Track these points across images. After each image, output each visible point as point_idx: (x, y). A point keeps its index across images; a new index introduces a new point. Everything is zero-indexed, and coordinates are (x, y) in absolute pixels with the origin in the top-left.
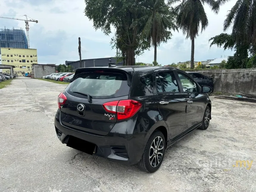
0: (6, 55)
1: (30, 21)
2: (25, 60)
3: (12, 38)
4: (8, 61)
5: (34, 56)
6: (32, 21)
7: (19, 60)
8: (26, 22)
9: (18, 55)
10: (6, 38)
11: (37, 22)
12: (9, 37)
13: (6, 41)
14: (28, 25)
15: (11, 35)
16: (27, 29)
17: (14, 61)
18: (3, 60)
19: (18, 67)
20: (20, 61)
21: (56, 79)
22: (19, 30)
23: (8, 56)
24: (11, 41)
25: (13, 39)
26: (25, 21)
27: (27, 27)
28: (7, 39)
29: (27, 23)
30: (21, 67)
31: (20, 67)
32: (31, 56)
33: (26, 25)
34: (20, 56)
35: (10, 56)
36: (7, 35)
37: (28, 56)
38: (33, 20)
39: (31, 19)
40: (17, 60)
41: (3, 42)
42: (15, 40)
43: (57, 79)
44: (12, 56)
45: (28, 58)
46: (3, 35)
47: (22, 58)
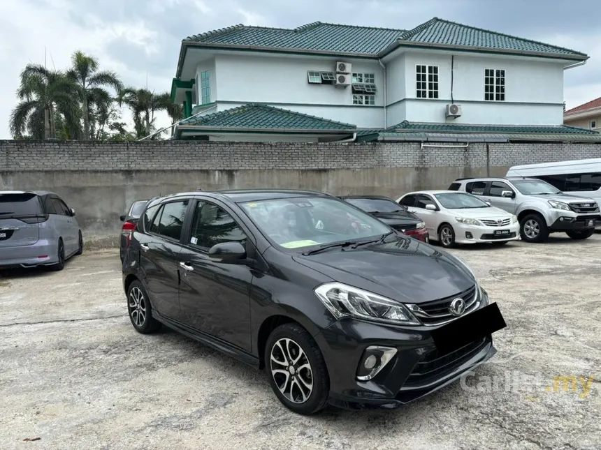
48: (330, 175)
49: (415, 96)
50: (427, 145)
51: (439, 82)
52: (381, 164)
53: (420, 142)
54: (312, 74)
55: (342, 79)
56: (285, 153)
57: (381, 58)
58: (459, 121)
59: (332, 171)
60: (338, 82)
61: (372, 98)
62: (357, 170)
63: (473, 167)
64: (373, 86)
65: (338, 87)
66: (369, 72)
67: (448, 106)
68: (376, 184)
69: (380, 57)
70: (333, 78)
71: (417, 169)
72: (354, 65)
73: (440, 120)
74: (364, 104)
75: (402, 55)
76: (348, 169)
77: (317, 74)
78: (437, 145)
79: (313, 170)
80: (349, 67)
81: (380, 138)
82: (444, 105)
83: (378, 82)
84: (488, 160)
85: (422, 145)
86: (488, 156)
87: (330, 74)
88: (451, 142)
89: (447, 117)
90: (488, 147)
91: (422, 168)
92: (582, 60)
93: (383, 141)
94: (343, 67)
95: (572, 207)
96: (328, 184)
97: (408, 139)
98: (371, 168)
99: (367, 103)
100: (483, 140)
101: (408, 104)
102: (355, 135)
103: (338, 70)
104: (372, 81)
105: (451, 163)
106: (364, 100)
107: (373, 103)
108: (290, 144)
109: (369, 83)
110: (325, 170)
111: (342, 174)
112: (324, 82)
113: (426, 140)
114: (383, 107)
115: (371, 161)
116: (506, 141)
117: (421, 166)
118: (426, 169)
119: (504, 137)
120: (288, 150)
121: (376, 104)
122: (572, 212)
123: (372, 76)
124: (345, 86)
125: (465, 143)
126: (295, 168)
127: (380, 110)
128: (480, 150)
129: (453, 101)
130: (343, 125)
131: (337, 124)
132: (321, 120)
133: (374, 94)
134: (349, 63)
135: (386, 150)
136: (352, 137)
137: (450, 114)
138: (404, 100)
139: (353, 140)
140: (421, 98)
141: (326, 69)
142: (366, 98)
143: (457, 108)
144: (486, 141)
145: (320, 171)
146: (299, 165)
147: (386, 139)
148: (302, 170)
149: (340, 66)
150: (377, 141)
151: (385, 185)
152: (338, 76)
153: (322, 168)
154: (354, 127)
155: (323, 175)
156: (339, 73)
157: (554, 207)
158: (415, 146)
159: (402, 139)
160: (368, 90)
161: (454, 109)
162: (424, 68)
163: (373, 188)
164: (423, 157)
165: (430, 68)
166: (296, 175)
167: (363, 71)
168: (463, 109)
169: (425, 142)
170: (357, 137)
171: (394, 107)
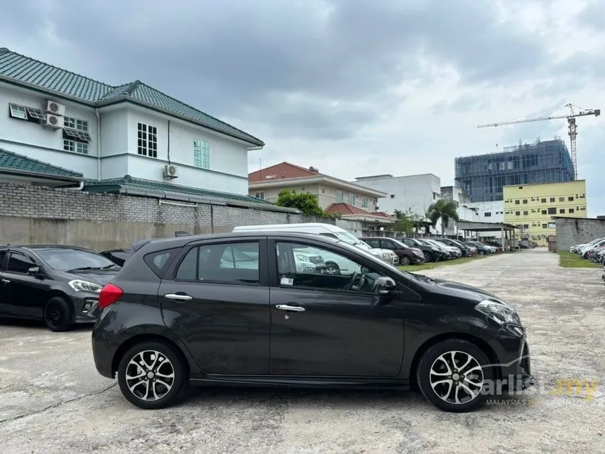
0: (514, 201)
1: (581, 114)
2: (555, 209)
3: (534, 163)
4: (518, 213)
5: (577, 197)
6: (584, 115)
7: (541, 211)
8: (569, 121)
9: (540, 199)
10: (521, 164)
11: (597, 113)
12: (528, 161)
13: (522, 170)
14: (576, 126)
15: (532, 156)
16: (573, 135)
17: (530, 212)
18: (507, 213)
19: (539, 225)
20: (544, 212)
21: (581, 254)
22: (551, 142)
23: (517, 202)
24: (532, 168)
25: (537, 164)
26: (568, 117)
27: (573, 130)
28: (524, 166)
29: (572, 121)
30: (545, 226)
31: (543, 225)
32: (571, 199)
33: (570, 127)
34: (544, 201)
35: (521, 202)
36: (523, 157)
37: (562, 199)
38: (587, 112)
39: (583, 111)
40: (536, 210)
41: (515, 173)
42: (540, 166)
43: (584, 254)
44: (525, 202)
45: (562, 203)
46: (515, 158)
47: (549, 205)
48: (68, 226)
49: (136, 152)
50: (164, 202)
51: (158, 143)
52: (122, 217)
53: (158, 198)
54: (15, 107)
55: (54, 121)
56: (13, 196)
57: (99, 107)
58: (175, 182)
59: (71, 222)
60: (48, 123)
61: (85, 147)
62: (99, 222)
63: (201, 225)
64: (87, 135)
65: (45, 127)
66: (83, 119)
67: (166, 166)
68: (118, 239)
69: (96, 106)
70: (41, 117)
71: (156, 225)
72: (68, 108)
73: (159, 179)
74: (76, 151)
75: (124, 110)
76: (89, 220)
77: (22, 109)
78: (173, 203)
79: (48, 220)
80: (61, 110)
81: (122, 191)
82: (163, 166)
83: (91, 131)
84: (212, 220)
85: (160, 201)
86: (212, 216)
87: (38, 112)
88: (184, 201)
89: (165, 176)
90: (212, 208)
91: (160, 224)
92: (259, 145)
93: (126, 194)
94: (55, 108)
95: (312, 260)
96: (65, 236)
97: (148, 194)
98: (112, 221)
99: (79, 150)
100: (208, 202)
101: (130, 159)
102: (82, 185)
103: (49, 109)
104: (85, 129)
105: (184, 221)
106: (76, 147)
107: (86, 152)
108: (20, 187)
109: (82, 131)
110: (63, 221)
111: (82, 225)
112: (31, 120)
113: (164, 197)
114: (97, 158)
115: (113, 214)
116: (224, 204)
117: (159, 222)
118: (163, 225)
119: (223, 201)
120: (17, 193)
121: (89, 154)
122: (312, 263)
123: (85, 123)
124: (55, 129)
125: (195, 203)
126: (26, 215)
127: (95, 161)
128: (205, 210)
129: (169, 163)
130: (66, 172)
131: (59, 170)
132: (36, 162)
133: (87, 142)
134: (62, 104)
135: (128, 203)
136: (79, 186)
137: (169, 174)
138: (127, 154)
139: (80, 189)
140: (142, 155)
141: (34, 106)
142: (79, 145)
143: (175, 170)
144: (212, 203)
145: (57, 221)
146: (31, 212)
147: (129, 192)
148: (34, 219)
149: (51, 105)
150: (118, 192)
151: (126, 239)
152: (49, 116)
153: (58, 217)
154: (81, 175)
155: (60, 225)
156: (49, 113)
157: (301, 260)
158: (153, 201)
159: (143, 194)
160: (82, 137)
161: (173, 171)
162: (145, 126)
163: (114, 243)
164: (160, 213)
165: (150, 128)
166: (25, 225)
167: (77, 117)
168: (179, 171)
169: (162, 199)
170: (84, 187)
171: (109, 160)
